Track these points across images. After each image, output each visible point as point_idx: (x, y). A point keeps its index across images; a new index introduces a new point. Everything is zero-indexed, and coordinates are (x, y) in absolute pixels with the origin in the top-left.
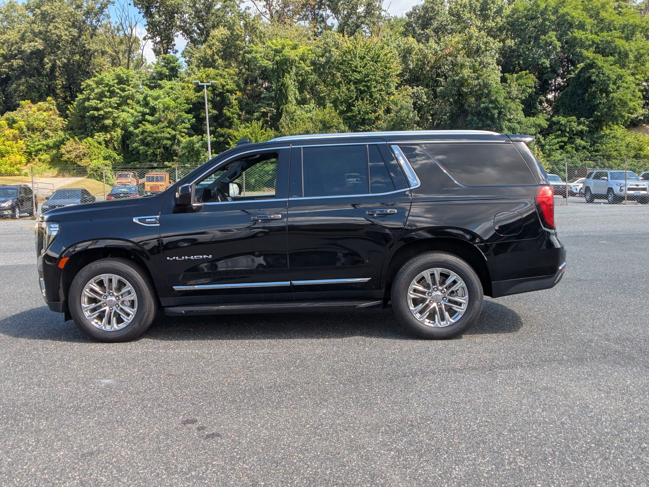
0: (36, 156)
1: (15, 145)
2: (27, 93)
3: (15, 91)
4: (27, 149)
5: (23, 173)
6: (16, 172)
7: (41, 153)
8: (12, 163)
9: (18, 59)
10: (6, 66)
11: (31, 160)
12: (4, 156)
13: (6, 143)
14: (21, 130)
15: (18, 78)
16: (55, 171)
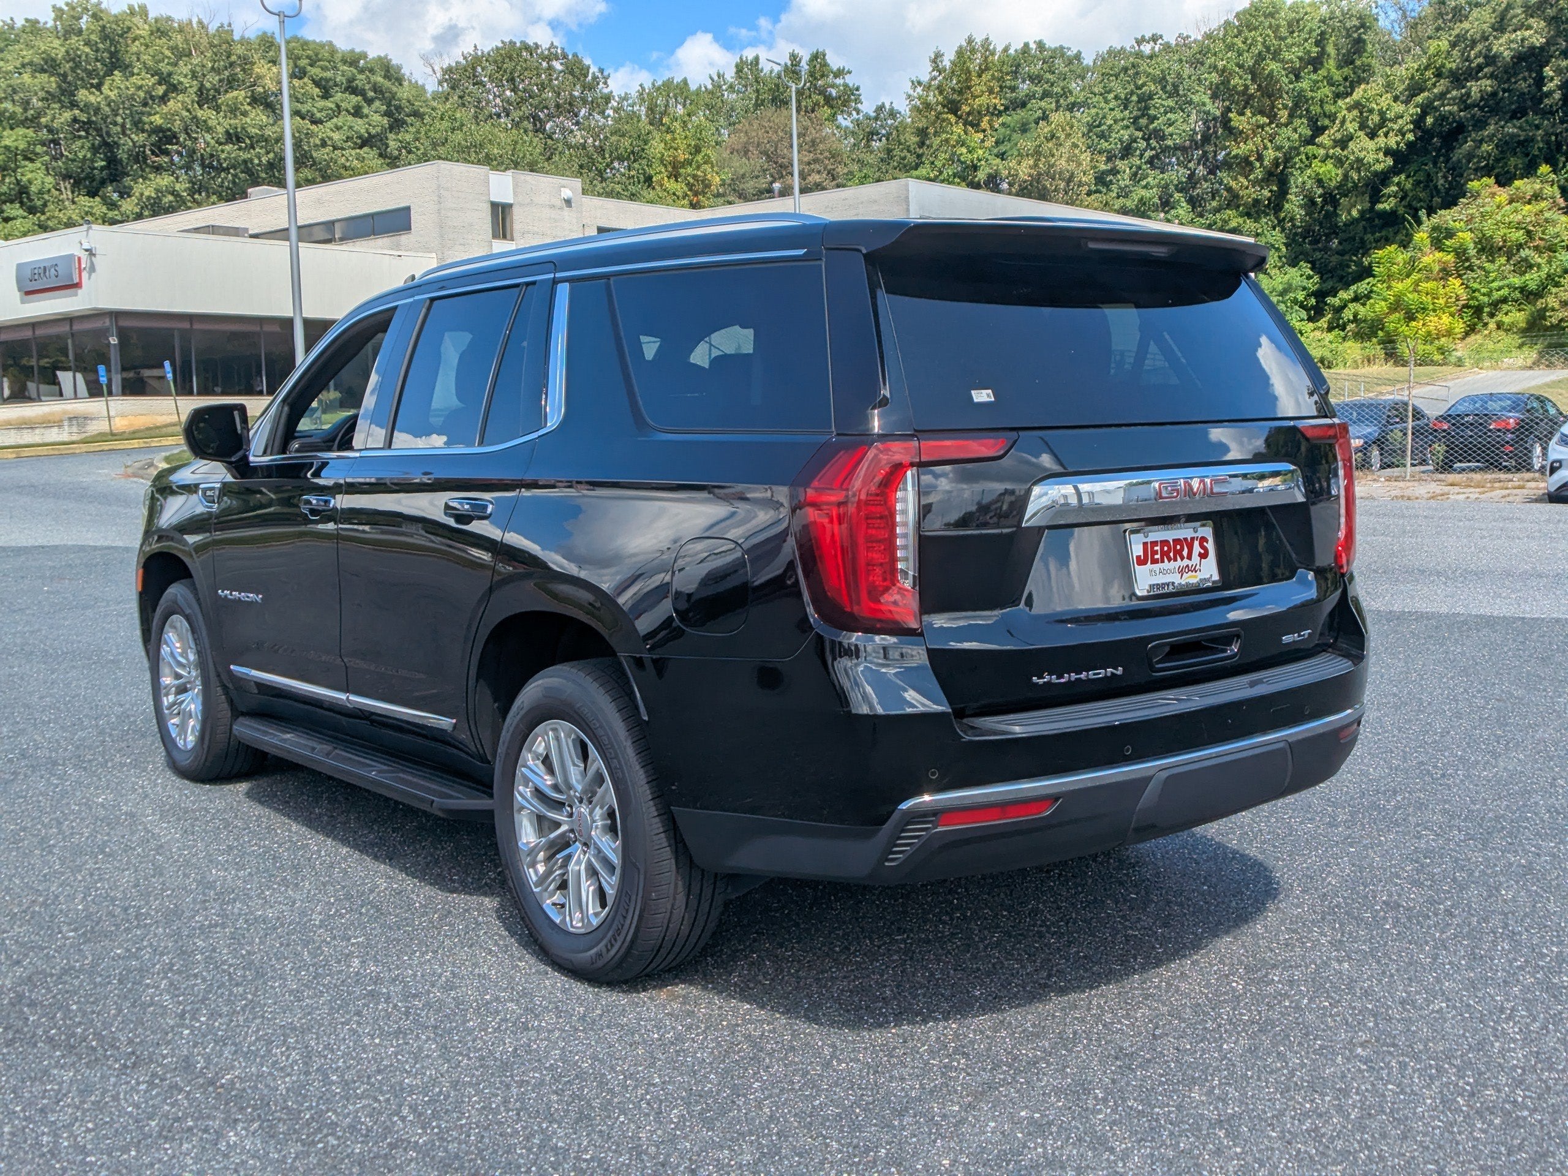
0: (1492, 315)
1: (1442, 291)
2: (1497, 160)
3: (1470, 156)
4: (1472, 298)
5: (1453, 359)
6: (1437, 357)
7: (1505, 307)
8: (1429, 333)
9: (1485, 76)
10: (1454, 99)
11: (1479, 327)
12: (1414, 319)
13: (1424, 285)
14: (1461, 253)
15: (1481, 124)
16: (1531, 354)
